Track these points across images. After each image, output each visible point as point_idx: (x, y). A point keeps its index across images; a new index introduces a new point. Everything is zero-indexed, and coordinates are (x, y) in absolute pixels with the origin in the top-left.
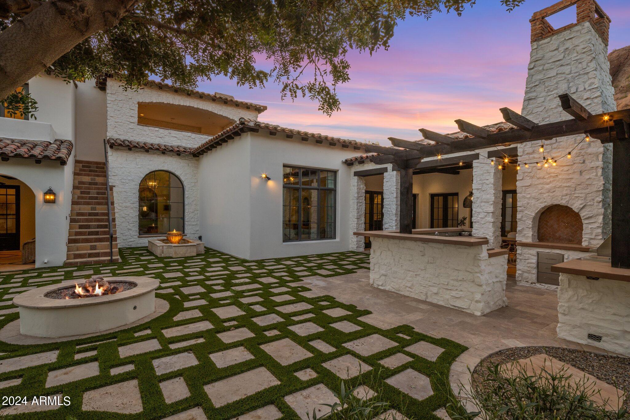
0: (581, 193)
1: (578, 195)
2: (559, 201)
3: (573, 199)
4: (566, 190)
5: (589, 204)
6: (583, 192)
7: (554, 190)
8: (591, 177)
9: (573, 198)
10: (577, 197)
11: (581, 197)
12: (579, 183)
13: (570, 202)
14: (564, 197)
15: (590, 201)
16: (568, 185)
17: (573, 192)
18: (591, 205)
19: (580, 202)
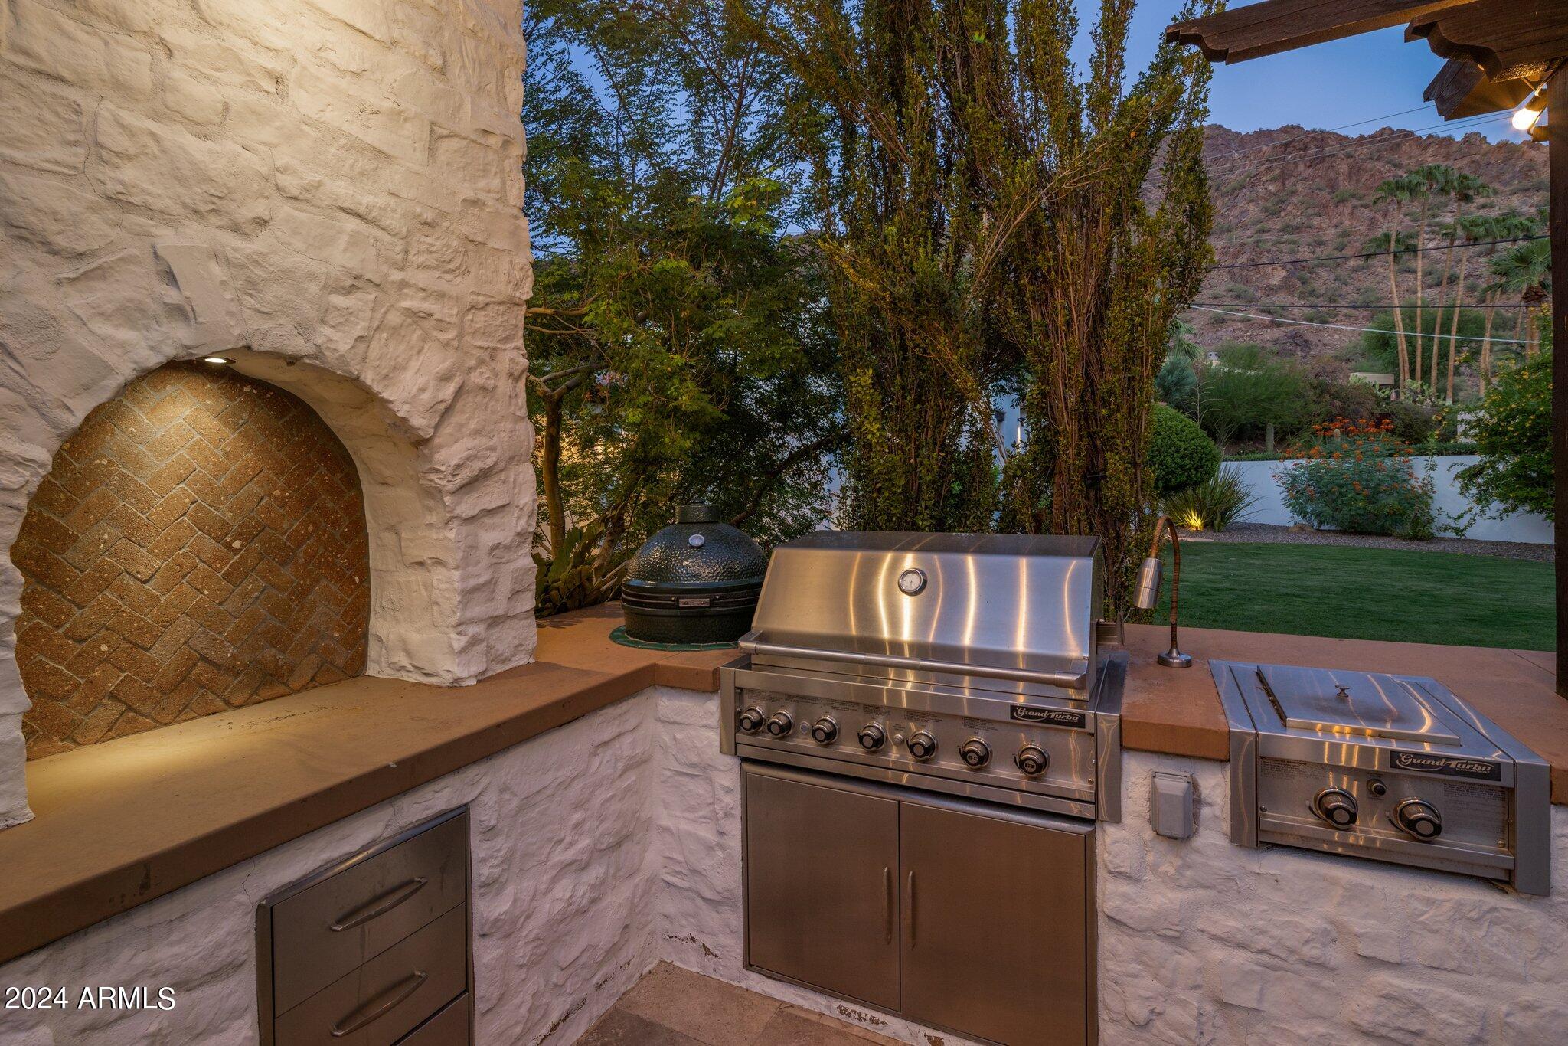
0: (441, 296)
1: (427, 306)
2: (304, 329)
3: (395, 330)
4: (355, 240)
5: (476, 378)
6: (443, 286)
7: (260, 209)
8: (482, 196)
9: (394, 318)
10: (417, 317)
11: (442, 325)
12: (428, 215)
13: (375, 349)
14: (338, 300)
15: (481, 362)
16: (365, 200)
17: (396, 276)
18: (483, 389)
19: (435, 361)
